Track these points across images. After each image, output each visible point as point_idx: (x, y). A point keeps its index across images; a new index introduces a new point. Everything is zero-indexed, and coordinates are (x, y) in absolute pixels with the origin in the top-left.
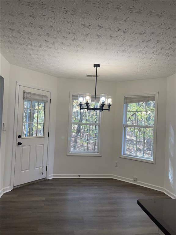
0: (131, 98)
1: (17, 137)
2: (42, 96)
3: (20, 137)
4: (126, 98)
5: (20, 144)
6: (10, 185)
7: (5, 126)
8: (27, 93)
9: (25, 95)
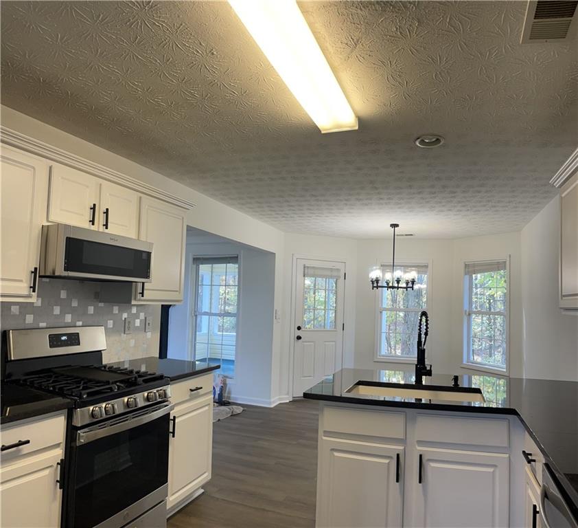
0: (474, 265)
1: (296, 328)
2: (331, 270)
3: (299, 328)
4: (466, 266)
5: (299, 338)
6: (288, 394)
7: (279, 313)
8: (308, 267)
9: (306, 271)
